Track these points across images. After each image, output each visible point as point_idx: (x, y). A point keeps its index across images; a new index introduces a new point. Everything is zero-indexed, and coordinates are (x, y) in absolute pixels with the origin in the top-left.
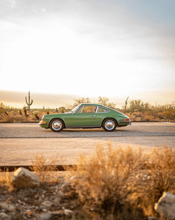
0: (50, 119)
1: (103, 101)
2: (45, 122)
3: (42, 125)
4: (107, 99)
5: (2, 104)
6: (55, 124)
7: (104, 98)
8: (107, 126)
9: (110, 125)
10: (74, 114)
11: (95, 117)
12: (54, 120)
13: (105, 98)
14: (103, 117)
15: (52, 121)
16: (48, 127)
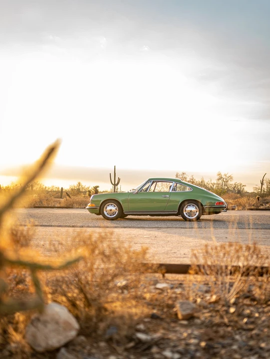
0: (101, 201)
1: (225, 180)
2: (94, 205)
3: (91, 210)
4: (231, 178)
5: (79, 184)
6: (109, 208)
7: (225, 175)
8: (186, 212)
9: (191, 211)
10: (137, 193)
11: (168, 198)
12: (107, 202)
13: (227, 176)
14: (181, 199)
15: (104, 204)
16: (98, 212)
